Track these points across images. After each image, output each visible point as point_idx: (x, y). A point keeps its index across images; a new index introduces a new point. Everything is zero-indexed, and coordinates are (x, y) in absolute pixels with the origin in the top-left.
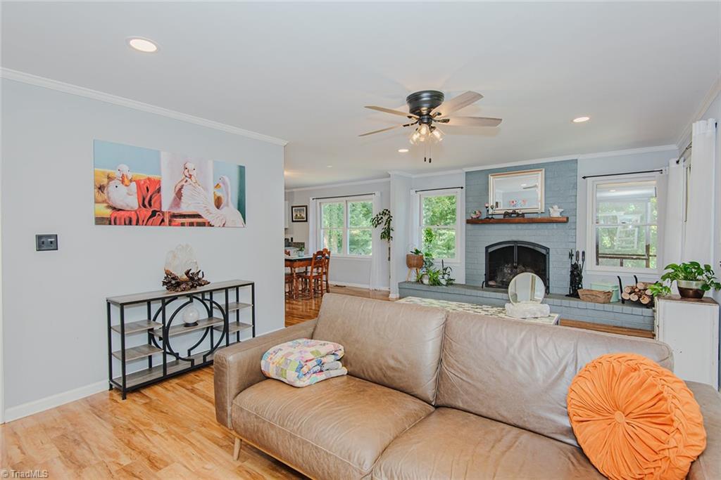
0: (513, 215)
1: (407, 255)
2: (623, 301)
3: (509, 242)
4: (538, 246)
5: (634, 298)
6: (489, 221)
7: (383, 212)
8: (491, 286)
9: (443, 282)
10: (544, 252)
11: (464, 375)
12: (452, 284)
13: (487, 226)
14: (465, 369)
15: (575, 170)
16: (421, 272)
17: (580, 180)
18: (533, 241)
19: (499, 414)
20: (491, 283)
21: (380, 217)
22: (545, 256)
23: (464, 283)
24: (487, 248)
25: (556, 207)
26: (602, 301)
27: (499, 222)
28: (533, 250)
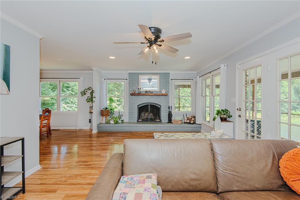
0: (148, 92)
1: (101, 110)
2: (185, 123)
3: (146, 103)
4: (157, 104)
5: (188, 121)
6: (139, 94)
7: (88, 88)
8: (140, 122)
9: (120, 122)
10: (159, 107)
11: (234, 172)
12: (123, 122)
13: (138, 97)
14: (233, 169)
15: (169, 77)
16: (108, 118)
17: (170, 80)
18: (155, 103)
19: (255, 187)
20: (140, 120)
21: (86, 91)
22: (159, 108)
23: (128, 121)
24: (138, 106)
25: (164, 90)
26: (180, 124)
27: (143, 95)
28: (155, 106)
